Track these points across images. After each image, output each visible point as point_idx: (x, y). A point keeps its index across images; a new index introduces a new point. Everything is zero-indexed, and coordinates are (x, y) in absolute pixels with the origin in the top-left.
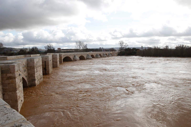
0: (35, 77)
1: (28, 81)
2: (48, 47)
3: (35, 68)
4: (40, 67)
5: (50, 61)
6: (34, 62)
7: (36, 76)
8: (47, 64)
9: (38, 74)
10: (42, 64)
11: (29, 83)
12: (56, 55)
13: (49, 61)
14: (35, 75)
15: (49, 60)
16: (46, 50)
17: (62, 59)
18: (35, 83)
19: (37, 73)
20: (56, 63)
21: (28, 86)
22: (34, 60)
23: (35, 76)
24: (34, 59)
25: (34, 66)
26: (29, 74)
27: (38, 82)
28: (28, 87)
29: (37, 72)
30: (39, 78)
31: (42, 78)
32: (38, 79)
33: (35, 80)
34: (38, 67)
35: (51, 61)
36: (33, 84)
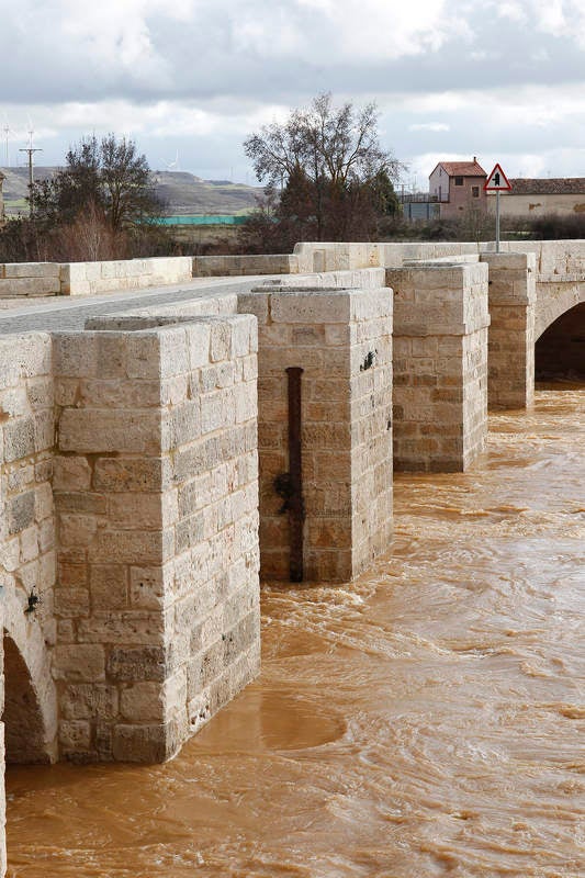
0: (160, 625)
1: (58, 682)
2: (297, 149)
3: (167, 472)
4: (226, 457)
5: (368, 363)
6: (156, 387)
7: (169, 600)
8: (322, 411)
9: (205, 576)
10: (255, 413)
11: (62, 714)
12: (451, 277)
13: (355, 375)
14: (155, 582)
15: (357, 359)
16: (269, 191)
17: (532, 334)
18: (161, 706)
19: (186, 555)
20: (437, 396)
21: (51, 752)
22: (149, 352)
23: (158, 609)
24: (162, 332)
25: (159, 449)
26: (69, 565)
27: (201, 699)
28: (44, 762)
29: (184, 540)
30: (211, 641)
31: (246, 641)
32: (194, 646)
33: (152, 662)
34: (200, 464)
35: (383, 374)
36: (126, 720)
